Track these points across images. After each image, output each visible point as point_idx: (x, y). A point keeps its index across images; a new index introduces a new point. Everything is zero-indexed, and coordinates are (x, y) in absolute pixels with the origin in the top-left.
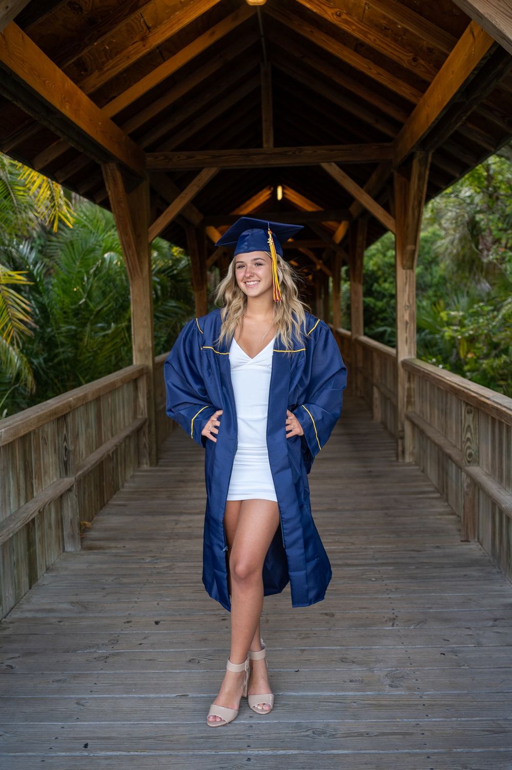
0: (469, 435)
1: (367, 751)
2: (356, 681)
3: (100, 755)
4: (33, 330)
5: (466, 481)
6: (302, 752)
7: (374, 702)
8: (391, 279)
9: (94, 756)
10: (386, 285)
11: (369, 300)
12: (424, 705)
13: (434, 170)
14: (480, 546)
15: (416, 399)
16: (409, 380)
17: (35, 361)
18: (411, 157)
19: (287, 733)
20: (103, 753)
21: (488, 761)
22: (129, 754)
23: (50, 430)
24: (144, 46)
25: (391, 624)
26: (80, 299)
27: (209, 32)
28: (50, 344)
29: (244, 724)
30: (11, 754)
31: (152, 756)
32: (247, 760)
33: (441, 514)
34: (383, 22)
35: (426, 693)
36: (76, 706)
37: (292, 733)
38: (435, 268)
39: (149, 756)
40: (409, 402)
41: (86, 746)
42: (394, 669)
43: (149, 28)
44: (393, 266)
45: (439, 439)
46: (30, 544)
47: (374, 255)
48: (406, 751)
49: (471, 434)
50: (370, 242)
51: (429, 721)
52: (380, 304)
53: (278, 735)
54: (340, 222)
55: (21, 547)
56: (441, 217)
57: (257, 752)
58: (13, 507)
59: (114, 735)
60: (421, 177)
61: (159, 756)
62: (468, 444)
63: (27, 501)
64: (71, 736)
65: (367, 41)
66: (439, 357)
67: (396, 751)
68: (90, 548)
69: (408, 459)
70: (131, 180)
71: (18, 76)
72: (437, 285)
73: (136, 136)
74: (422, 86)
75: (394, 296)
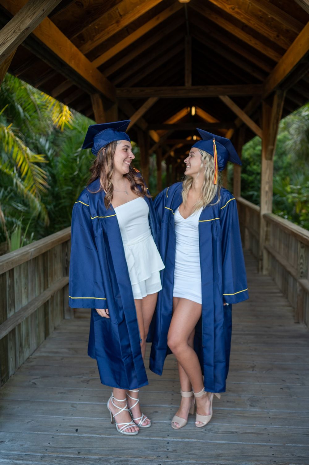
0: (302, 261)
1: (236, 442)
2: (230, 402)
3: (84, 436)
4: (48, 189)
5: (299, 288)
6: (199, 440)
7: (241, 415)
8: (258, 163)
9: (81, 436)
10: (255, 167)
11: (245, 176)
12: (270, 418)
13: (287, 101)
14: (306, 326)
15: (271, 237)
16: (267, 226)
17: (49, 207)
18: (273, 93)
19: (190, 429)
20: (86, 435)
21: (306, 452)
22: (101, 436)
23: (58, 250)
24: (118, 26)
25: (252, 369)
26: (75, 172)
27: (156, 18)
28: (56, 197)
29: (166, 423)
30: (35, 433)
31: (113, 438)
32: (167, 444)
33: (283, 306)
34: (260, 13)
35: (271, 411)
36: (71, 407)
37: (193, 430)
38: (284, 158)
39: (112, 438)
40: (267, 239)
41: (77, 430)
42: (253, 396)
43: (121, 16)
44: (260, 156)
45: (284, 262)
46: (46, 314)
47: (248, 149)
48: (259, 443)
49: (303, 261)
50: (246, 141)
51: (272, 427)
52: (251, 178)
53: (185, 430)
54: (228, 129)
55: (41, 316)
56: (290, 127)
57: (173, 439)
58: (37, 293)
59: (92, 425)
60: (279, 106)
61: (118, 438)
62: (301, 266)
63: (45, 289)
64: (69, 424)
65: (249, 25)
66: (286, 212)
67: (253, 443)
68: (79, 318)
69: (265, 272)
70: (107, 104)
71: (45, 45)
72: (286, 168)
73: (111, 78)
74: (282, 52)
75: (259, 174)
